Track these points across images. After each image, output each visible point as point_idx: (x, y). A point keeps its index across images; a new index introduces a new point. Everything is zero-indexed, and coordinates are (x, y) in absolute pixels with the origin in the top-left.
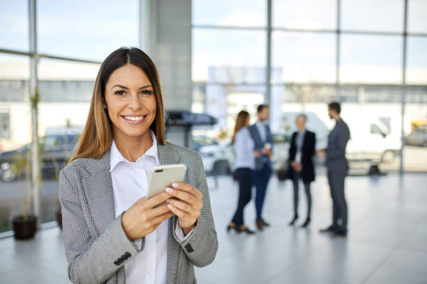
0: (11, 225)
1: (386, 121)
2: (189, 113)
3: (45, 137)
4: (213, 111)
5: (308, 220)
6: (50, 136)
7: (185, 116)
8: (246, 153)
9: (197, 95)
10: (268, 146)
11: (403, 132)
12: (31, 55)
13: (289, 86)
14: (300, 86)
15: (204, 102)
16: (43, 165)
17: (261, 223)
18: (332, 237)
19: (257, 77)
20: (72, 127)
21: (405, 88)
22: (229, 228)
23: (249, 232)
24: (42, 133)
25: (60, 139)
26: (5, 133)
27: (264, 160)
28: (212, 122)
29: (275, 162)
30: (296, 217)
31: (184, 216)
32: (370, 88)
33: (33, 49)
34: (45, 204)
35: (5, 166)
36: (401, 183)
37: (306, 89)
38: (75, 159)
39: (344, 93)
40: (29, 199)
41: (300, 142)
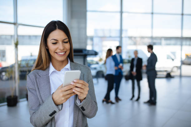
0: (6, 100)
1: (174, 53)
2: (85, 50)
3: (21, 61)
4: (96, 49)
7: (84, 51)
8: (111, 68)
9: (89, 42)
10: (121, 65)
11: (181, 58)
12: (14, 24)
13: (130, 38)
14: (135, 38)
15: (93, 45)
16: (20, 73)
17: (117, 99)
19: (116, 34)
20: (33, 56)
21: (182, 39)
22: (103, 101)
23: (112, 103)
24: (19, 59)
26: (4, 59)
27: (119, 71)
28: (96, 54)
29: (124, 72)
31: (80, 94)
32: (167, 39)
33: (16, 21)
34: (21, 91)
35: (4, 74)
36: (181, 81)
37: (138, 39)
38: (34, 70)
39: (155, 41)
40: (14, 89)
41: (135, 63)
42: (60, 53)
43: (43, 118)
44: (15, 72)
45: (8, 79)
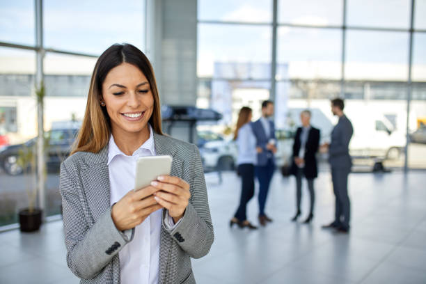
0: (17, 218)
1: (392, 118)
2: (194, 108)
3: (50, 132)
4: (219, 107)
5: (311, 216)
6: (57, 131)
7: (190, 112)
8: (249, 149)
9: (202, 90)
10: (272, 142)
11: (408, 128)
12: (38, 49)
13: (295, 82)
14: (306, 82)
15: (210, 97)
16: (48, 159)
17: (263, 218)
18: (334, 233)
19: (262, 73)
20: (77, 121)
21: (411, 85)
22: (232, 223)
23: (251, 227)
24: (47, 127)
25: (66, 133)
26: (13, 127)
27: (269, 156)
28: (217, 117)
29: (279, 158)
30: (299, 213)
31: (171, 207)
32: (376, 84)
33: (39, 44)
35: (12, 160)
36: (406, 180)
37: (312, 86)
38: (75, 152)
39: (349, 90)
40: (35, 193)
41: (304, 138)
42: (130, 116)
43: (94, 257)
44: (37, 157)
45: (22, 173)
